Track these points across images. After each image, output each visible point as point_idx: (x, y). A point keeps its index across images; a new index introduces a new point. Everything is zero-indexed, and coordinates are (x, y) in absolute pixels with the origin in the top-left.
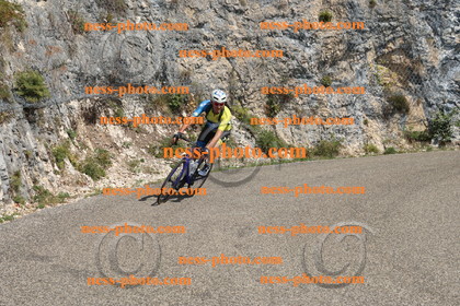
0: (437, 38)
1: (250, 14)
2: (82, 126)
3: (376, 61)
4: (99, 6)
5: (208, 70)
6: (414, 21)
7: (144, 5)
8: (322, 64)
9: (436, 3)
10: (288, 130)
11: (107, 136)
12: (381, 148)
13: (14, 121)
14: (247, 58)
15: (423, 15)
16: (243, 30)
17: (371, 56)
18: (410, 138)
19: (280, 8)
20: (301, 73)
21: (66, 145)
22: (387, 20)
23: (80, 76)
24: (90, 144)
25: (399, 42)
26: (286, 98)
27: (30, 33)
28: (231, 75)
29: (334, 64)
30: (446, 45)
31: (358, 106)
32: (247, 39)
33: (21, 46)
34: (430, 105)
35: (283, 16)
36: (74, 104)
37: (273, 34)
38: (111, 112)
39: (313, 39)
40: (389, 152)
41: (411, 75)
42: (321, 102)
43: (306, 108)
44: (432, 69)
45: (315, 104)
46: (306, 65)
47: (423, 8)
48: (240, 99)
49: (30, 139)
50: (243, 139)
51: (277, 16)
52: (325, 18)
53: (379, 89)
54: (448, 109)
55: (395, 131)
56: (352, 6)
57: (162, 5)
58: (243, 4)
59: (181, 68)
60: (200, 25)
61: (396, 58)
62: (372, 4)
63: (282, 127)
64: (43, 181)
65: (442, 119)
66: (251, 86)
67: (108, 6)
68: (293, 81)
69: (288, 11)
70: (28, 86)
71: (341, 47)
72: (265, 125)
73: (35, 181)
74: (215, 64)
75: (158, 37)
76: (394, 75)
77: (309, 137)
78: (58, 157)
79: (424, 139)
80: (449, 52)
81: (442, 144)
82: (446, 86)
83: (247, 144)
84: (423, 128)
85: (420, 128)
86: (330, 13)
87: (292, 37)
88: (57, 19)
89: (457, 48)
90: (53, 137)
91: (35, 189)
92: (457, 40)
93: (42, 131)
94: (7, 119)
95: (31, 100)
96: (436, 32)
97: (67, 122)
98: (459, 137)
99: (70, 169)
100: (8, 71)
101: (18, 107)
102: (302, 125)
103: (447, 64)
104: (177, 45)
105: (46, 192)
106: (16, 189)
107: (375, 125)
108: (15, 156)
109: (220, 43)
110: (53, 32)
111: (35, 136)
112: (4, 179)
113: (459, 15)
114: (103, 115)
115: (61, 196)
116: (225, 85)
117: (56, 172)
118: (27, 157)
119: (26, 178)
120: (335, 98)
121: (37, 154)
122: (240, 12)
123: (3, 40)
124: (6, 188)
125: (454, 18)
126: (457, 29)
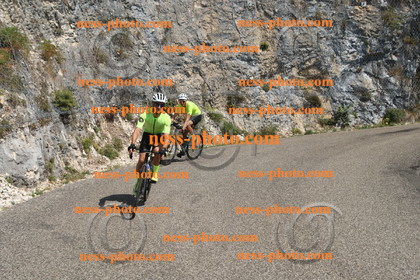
0: (338, 58)
2: (104, 124)
3: (299, 73)
4: (114, 44)
5: (188, 83)
6: (322, 46)
7: (144, 42)
8: (263, 77)
9: (337, 34)
10: (241, 120)
11: (122, 129)
12: (303, 131)
13: (51, 124)
14: (213, 74)
15: (328, 43)
16: (210, 56)
17: (295, 72)
18: (322, 123)
21: (92, 136)
22: (305, 47)
23: (101, 91)
24: (109, 135)
25: (313, 61)
26: (240, 100)
27: (67, 65)
28: (203, 86)
29: (271, 76)
30: (344, 62)
31: (287, 103)
32: (213, 62)
33: (60, 73)
34: (335, 101)
37: (230, 58)
39: (258, 61)
40: (308, 133)
42: (262, 101)
43: (253, 106)
44: (335, 78)
45: (259, 103)
46: (252, 78)
47: (328, 38)
48: (209, 101)
49: (64, 135)
50: (212, 128)
51: (232, 46)
52: (264, 47)
53: (301, 91)
54: (346, 104)
55: (312, 119)
56: (281, 38)
57: (156, 41)
58: (210, 39)
60: (182, 54)
62: (295, 37)
63: (238, 119)
64: (74, 164)
65: (342, 110)
66: (217, 93)
67: (121, 44)
68: (244, 89)
69: (239, 43)
70: (62, 100)
71: (275, 65)
72: (226, 118)
73: (67, 164)
74: (192, 79)
75: (154, 63)
77: (256, 124)
78: (85, 146)
79: (331, 123)
80: (346, 67)
81: (343, 127)
82: (344, 90)
83: (215, 132)
84: (330, 117)
85: (329, 117)
86: (268, 43)
87: (243, 60)
88: (85, 54)
89: (352, 63)
90: (83, 132)
91: (66, 169)
92: (351, 58)
93: (74, 129)
94: (47, 123)
95: (64, 109)
96: (337, 54)
97: (93, 121)
98: (354, 122)
99: (94, 153)
100: (50, 90)
101: (55, 114)
102: (251, 117)
103: (345, 74)
104: (167, 68)
105: (74, 171)
106: (50, 171)
107: (299, 116)
108: (51, 148)
109: (196, 66)
110: (83, 62)
111: (68, 133)
112: (40, 164)
113: (352, 42)
114: (118, 115)
115: (84, 173)
116: (200, 93)
117: (83, 156)
118: (61, 147)
119: (59, 162)
120: (272, 99)
121: (69, 145)
122: (208, 44)
123: (46, 69)
124: (42, 171)
125: (349, 44)
126: (351, 51)
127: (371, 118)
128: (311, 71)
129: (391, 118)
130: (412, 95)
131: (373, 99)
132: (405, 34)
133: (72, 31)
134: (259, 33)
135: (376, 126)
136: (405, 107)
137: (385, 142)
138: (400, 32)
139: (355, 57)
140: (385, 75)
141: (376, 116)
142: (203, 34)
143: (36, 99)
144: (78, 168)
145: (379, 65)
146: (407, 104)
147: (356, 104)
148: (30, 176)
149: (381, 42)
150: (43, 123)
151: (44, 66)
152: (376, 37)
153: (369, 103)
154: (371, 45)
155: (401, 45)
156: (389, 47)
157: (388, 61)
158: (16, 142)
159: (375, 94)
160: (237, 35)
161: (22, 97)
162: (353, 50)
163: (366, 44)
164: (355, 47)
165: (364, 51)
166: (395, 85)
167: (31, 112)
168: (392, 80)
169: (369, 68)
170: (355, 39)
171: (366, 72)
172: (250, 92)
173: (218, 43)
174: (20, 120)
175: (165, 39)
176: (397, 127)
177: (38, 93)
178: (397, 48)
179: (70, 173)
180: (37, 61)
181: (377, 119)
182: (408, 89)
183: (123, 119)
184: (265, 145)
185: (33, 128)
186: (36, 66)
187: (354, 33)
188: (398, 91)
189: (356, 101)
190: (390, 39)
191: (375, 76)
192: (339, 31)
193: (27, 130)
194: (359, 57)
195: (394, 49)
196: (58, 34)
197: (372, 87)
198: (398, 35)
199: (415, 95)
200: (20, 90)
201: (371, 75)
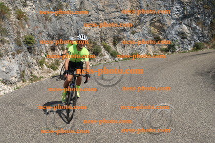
0: (170, 17)
1: (106, 11)
2: (50, 53)
3: (150, 25)
4: (54, 11)
5: (93, 31)
7: (70, 10)
9: (169, 4)
10: (121, 50)
12: (152, 54)
13: (23, 53)
15: (165, 9)
16: (104, 17)
17: (148, 23)
18: (162, 50)
19: (116, 8)
20: (124, 30)
21: (44, 59)
23: (49, 35)
24: (53, 59)
25: (157, 18)
26: (120, 39)
27: (30, 22)
28: (101, 32)
29: (136, 26)
30: (173, 19)
32: (106, 20)
33: (27, 27)
34: (168, 39)
35: (118, 11)
36: (47, 45)
37: (114, 18)
38: (60, 47)
39: (129, 19)
41: (162, 29)
42: (131, 40)
44: (168, 27)
46: (126, 28)
47: (165, 6)
48: (104, 40)
49: (29, 58)
50: (106, 54)
51: (116, 11)
53: (151, 34)
54: (174, 40)
55: (157, 48)
56: (141, 7)
57: (76, 9)
58: (104, 8)
59: (84, 31)
60: (90, 16)
61: (157, 24)
62: (148, 6)
63: (119, 49)
64: (35, 73)
65: (172, 44)
66: (108, 36)
68: (122, 33)
69: (119, 10)
70: (28, 40)
71: (138, 21)
72: (113, 48)
73: (31, 73)
74: (95, 29)
75: (75, 21)
76: (156, 30)
77: (128, 51)
78: (41, 64)
79: (166, 51)
80: (174, 21)
81: (173, 52)
82: (173, 32)
83: (107, 56)
85: (165, 47)
86: (134, 9)
87: (121, 18)
88: (39, 16)
89: (177, 19)
90: (39, 57)
91: (31, 75)
92: (177, 17)
93: (35, 55)
94: (20, 52)
95: (29, 45)
96: (169, 15)
97: (44, 51)
98: (178, 49)
99: (45, 67)
100: (22, 35)
101: (25, 48)
102: (125, 48)
103: (173, 25)
104: (82, 23)
105: (35, 76)
106: (23, 77)
107: (150, 47)
108: (23, 65)
109: (97, 22)
110: (38, 20)
111: (32, 57)
112: (18, 73)
113: (177, 8)
114: (57, 48)
115: (40, 78)
116: (99, 36)
117: (40, 69)
118: (28, 65)
119: (27, 72)
120: (136, 38)
121: (33, 63)
122: (103, 11)
123: (20, 25)
124: (19, 77)
125: (176, 9)
126: (177, 13)
127: (187, 47)
128: (156, 24)
129: (197, 47)
130: (208, 35)
131: (188, 37)
132: (204, 3)
133: (32, 4)
134: (129, 5)
135: (189, 51)
136: (204, 42)
137: (194, 59)
138: (202, 2)
139: (178, 16)
140: (194, 25)
141: (189, 46)
142: (100, 5)
143: (15, 40)
144: (37, 75)
145: (191, 20)
146: (205, 40)
147: (179, 41)
148: (13, 79)
149: (192, 8)
150: (19, 52)
151: (18, 23)
152: (189, 6)
153: (186, 40)
154: (187, 9)
155: (202, 9)
156: (196, 10)
157: (196, 18)
158: (5, 62)
159: (189, 35)
160: (118, 6)
161: (7, 39)
162: (178, 12)
163: (184, 9)
164: (179, 11)
165: (183, 13)
166: (199, 30)
167: (12, 46)
168: (198, 28)
169: (186, 22)
170: (179, 7)
171: (184, 24)
172: (125, 35)
173: (108, 10)
174: (7, 51)
175: (80, 8)
176: (200, 52)
177: (16, 37)
178: (201, 11)
179: (33, 78)
180: (14, 20)
181: (190, 48)
182: (206, 32)
183: (60, 50)
184: (133, 62)
185: (13, 55)
186: (14, 23)
187: (178, 3)
188: (201, 33)
189: (179, 39)
190: (197, 6)
191: (189, 26)
192: (171, 3)
193: (11, 56)
194: (181, 16)
195: (198, 11)
196: (25, 6)
197: (187, 31)
198: (201, 4)
199: (209, 35)
200: (6, 35)
201: (187, 26)
